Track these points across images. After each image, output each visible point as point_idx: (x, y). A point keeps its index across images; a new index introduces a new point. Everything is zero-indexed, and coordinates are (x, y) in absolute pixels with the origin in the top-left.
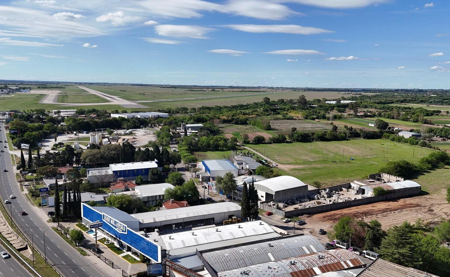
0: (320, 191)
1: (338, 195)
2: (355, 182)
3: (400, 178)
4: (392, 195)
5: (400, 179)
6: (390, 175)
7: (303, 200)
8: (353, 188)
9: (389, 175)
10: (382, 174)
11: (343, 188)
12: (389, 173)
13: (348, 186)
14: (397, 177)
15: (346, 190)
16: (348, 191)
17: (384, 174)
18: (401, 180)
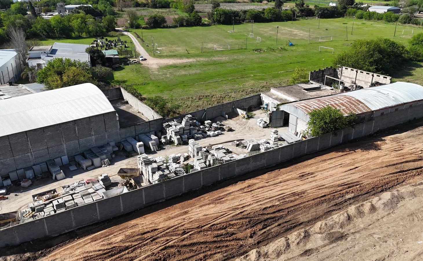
0: (164, 125)
1: (216, 132)
2: (273, 91)
3: (382, 77)
4: (364, 129)
5: (381, 79)
6: (359, 71)
7: (89, 163)
8: (265, 107)
9: (355, 70)
10: (340, 69)
11: (238, 110)
12: (356, 66)
13: (254, 102)
14: (375, 75)
15: (246, 116)
16: (249, 117)
17: (344, 68)
18: (383, 83)
